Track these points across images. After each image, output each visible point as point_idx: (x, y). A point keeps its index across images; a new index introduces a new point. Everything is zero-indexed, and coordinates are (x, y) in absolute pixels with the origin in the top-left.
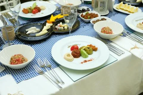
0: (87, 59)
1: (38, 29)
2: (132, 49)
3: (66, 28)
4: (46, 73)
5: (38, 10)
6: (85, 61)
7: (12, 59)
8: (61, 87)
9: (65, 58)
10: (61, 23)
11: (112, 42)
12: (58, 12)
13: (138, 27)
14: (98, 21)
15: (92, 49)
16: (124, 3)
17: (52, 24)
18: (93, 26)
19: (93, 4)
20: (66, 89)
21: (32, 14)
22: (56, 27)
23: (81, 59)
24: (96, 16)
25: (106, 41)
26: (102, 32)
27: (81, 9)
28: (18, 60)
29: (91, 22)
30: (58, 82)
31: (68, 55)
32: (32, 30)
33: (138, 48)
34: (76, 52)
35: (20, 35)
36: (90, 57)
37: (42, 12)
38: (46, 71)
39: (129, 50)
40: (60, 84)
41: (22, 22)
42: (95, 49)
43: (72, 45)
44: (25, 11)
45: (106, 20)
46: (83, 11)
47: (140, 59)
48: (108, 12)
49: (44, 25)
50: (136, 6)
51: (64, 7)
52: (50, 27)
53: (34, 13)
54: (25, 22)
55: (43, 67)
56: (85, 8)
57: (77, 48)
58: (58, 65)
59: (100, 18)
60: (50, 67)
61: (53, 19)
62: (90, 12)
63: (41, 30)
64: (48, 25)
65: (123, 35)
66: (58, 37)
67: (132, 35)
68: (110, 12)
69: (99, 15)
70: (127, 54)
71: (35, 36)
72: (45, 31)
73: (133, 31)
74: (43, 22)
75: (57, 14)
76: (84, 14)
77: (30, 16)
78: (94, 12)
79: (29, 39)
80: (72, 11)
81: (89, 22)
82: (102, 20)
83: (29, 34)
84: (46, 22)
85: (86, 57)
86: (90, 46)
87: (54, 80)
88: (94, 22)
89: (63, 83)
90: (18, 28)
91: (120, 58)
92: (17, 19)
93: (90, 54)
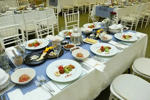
0: (69, 74)
1: (38, 57)
2: (95, 65)
3: (55, 54)
4: (43, 86)
5: (38, 44)
6: (68, 76)
7: (20, 78)
8: (53, 95)
9: (55, 75)
10: (52, 52)
11: (83, 62)
12: (50, 45)
13: (98, 52)
14: (74, 49)
15: (71, 67)
16: (89, 38)
17: (46, 53)
18: (71, 52)
19: (71, 39)
20: (56, 96)
21: (34, 47)
22: (49, 54)
23: (65, 74)
24: (73, 46)
25: (80, 61)
26: (77, 56)
27: (64, 42)
28: (24, 79)
29: (70, 50)
30: (50, 91)
31: (57, 73)
32: (34, 57)
33: (99, 65)
34: (62, 70)
35: (26, 61)
36: (70, 73)
37: (40, 45)
38: (43, 84)
39: (94, 66)
40: (52, 93)
41: (27, 52)
42: (73, 67)
43: (59, 65)
44: (30, 45)
45: (79, 48)
46: (66, 43)
47: (100, 72)
48: (80, 44)
49: (42, 53)
50: (96, 39)
51: (54, 42)
52: (45, 55)
53: (36, 46)
54: (30, 52)
55: (41, 81)
56: (67, 42)
57: (62, 68)
58: (51, 80)
59: (75, 47)
60: (45, 81)
61: (47, 49)
62: (69, 44)
63: (40, 57)
64: (44, 54)
65: (90, 57)
66: (51, 61)
67: (95, 57)
68: (81, 43)
69: (75, 45)
70: (92, 69)
71: (36, 61)
72: (42, 57)
73: (95, 55)
74: (41, 52)
75: (50, 46)
76: (66, 45)
77: (33, 48)
78: (72, 44)
79: (32, 63)
80: (59, 44)
81: (69, 50)
82: (77, 48)
83: (32, 60)
84: (43, 52)
85: (68, 73)
86: (70, 65)
87: (48, 90)
88: (72, 50)
89: (54, 91)
90: (25, 56)
91: (88, 72)
92: (24, 51)
93: (70, 71)
